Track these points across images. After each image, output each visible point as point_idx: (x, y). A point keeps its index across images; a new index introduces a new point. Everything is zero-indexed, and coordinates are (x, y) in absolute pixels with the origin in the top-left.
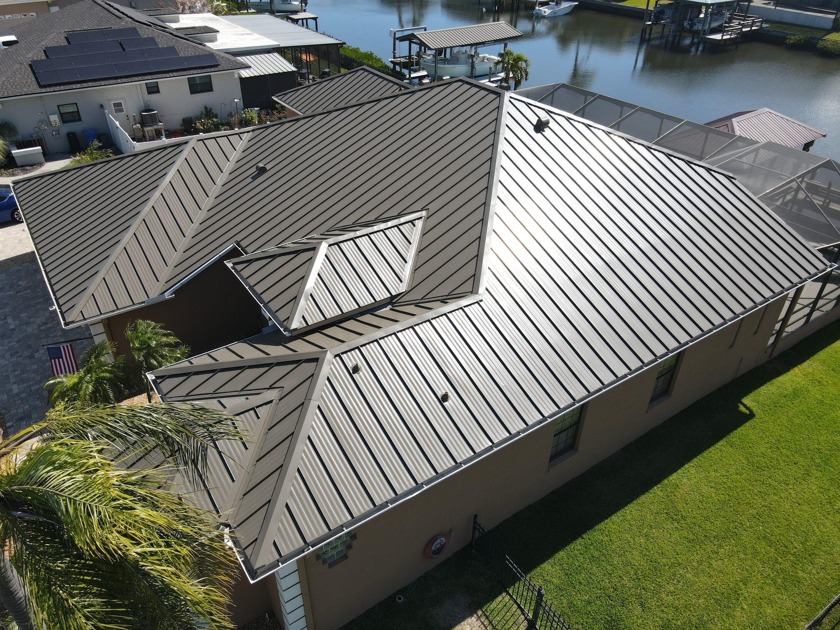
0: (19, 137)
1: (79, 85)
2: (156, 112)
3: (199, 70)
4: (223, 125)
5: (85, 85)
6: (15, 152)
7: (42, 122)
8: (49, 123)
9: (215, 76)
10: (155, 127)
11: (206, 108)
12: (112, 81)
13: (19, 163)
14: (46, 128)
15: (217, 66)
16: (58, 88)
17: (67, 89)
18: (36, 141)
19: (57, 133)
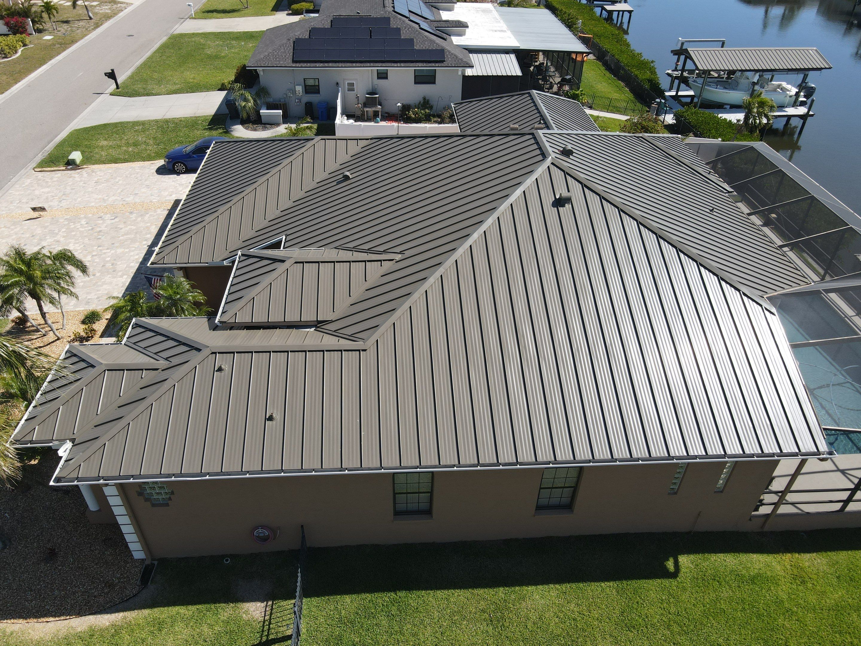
0: (270, 100)
1: (322, 64)
2: (377, 96)
3: (425, 64)
4: (434, 116)
5: (326, 65)
6: (263, 111)
7: (289, 90)
8: (294, 92)
9: (441, 71)
10: (374, 109)
11: (424, 98)
12: (348, 64)
13: (263, 121)
14: (292, 95)
15: (443, 62)
16: (305, 64)
17: (312, 66)
18: (282, 105)
19: (299, 101)
